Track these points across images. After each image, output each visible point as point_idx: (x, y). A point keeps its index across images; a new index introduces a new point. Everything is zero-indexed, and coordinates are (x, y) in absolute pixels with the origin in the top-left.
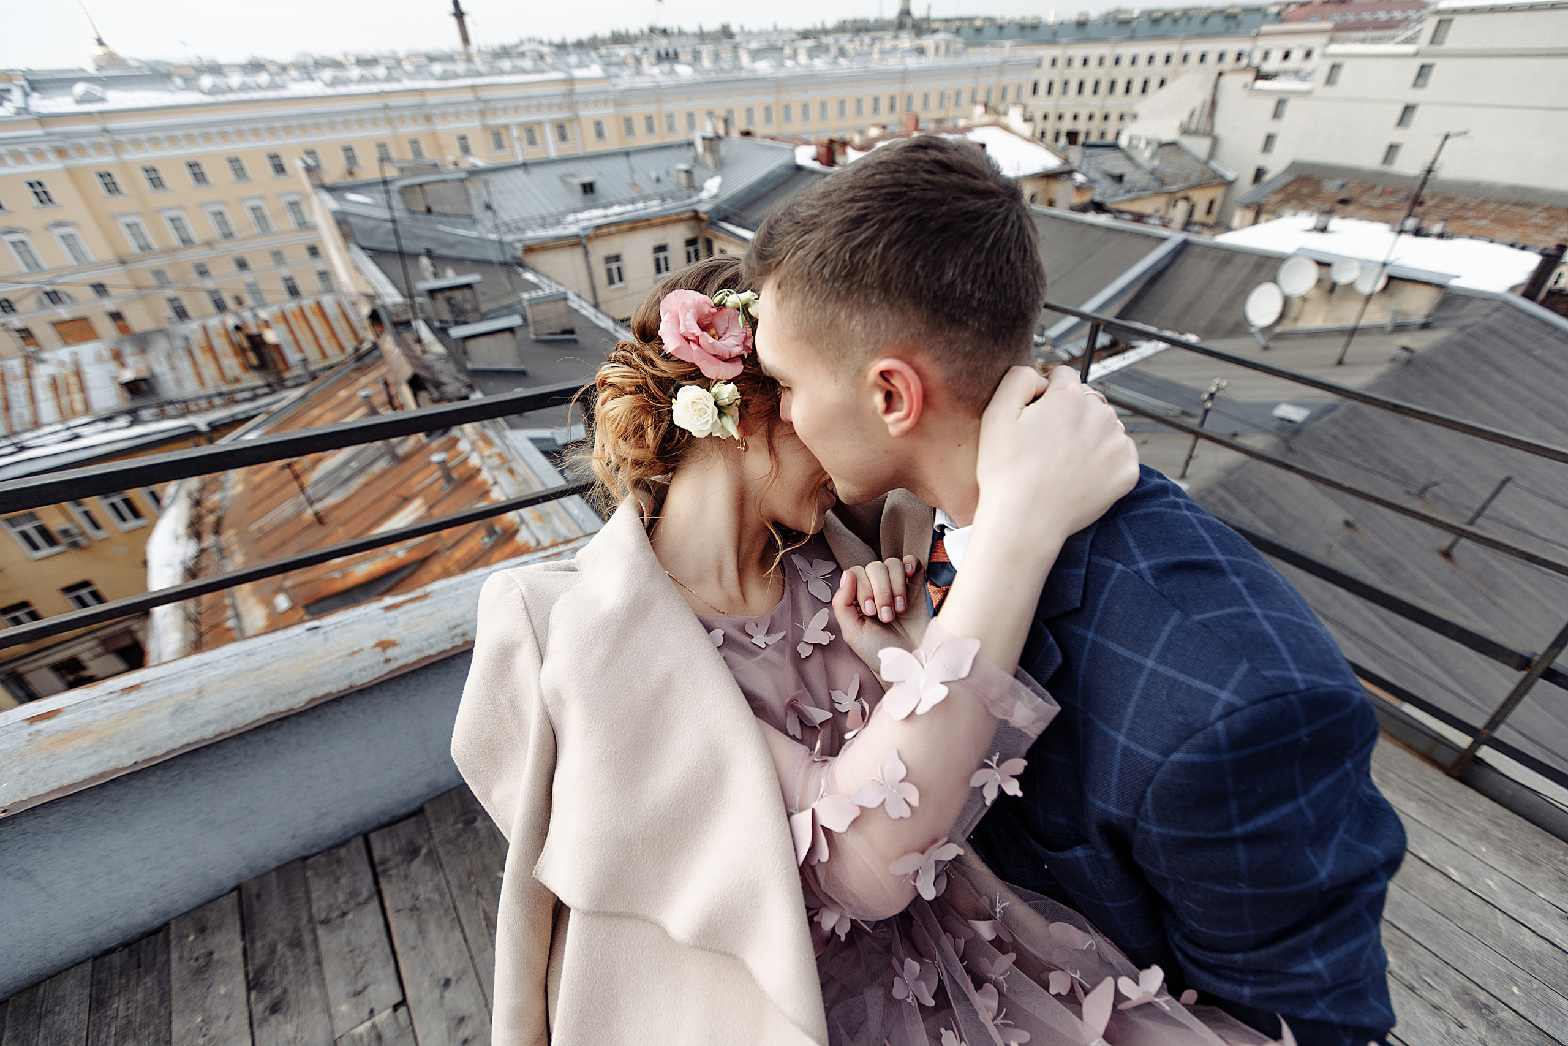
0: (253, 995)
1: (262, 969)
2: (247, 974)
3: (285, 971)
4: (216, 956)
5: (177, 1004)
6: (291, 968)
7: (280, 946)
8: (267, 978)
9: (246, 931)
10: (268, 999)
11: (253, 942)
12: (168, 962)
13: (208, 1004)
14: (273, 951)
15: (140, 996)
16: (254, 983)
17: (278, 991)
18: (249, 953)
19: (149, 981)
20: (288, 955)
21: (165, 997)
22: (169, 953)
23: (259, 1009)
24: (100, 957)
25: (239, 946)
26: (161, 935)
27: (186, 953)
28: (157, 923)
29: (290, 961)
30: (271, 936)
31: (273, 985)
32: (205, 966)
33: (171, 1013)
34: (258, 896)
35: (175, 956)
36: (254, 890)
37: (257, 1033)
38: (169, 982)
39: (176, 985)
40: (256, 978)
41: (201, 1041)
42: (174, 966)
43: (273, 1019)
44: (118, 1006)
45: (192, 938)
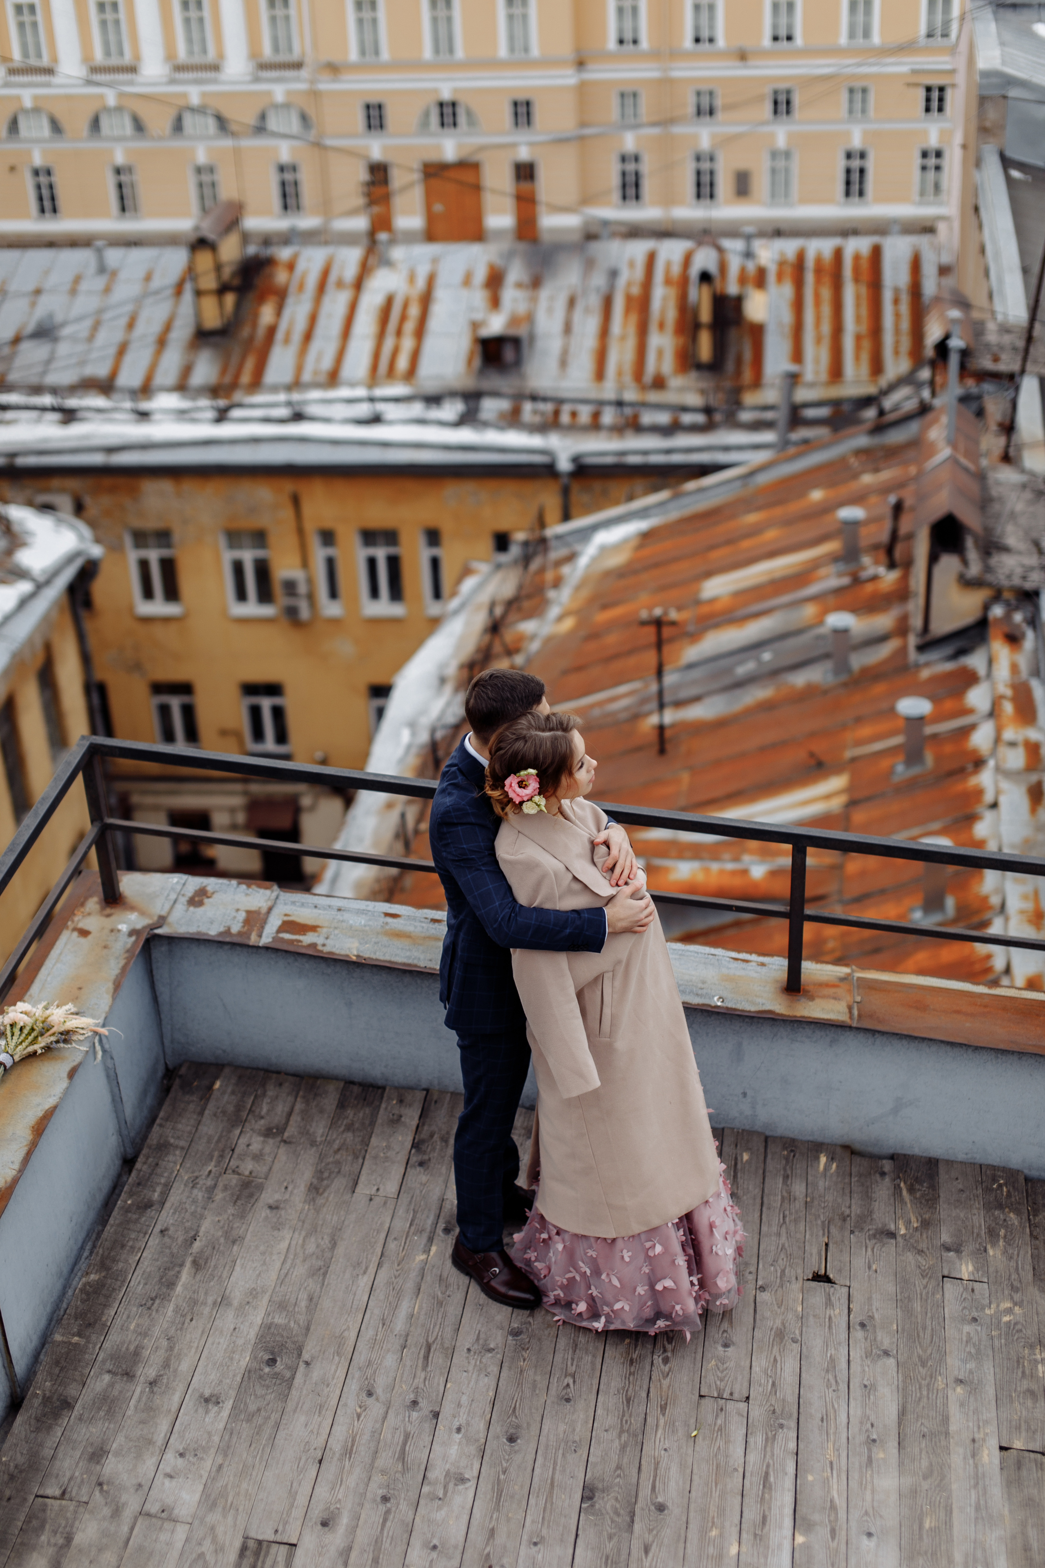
0: (413, 1151)
1: (422, 1141)
2: (414, 1139)
3: (434, 1149)
4: (403, 1119)
5: (377, 1130)
6: (437, 1151)
7: (436, 1136)
8: (424, 1147)
9: (424, 1115)
10: (420, 1158)
11: (423, 1124)
12: (379, 1107)
13: (391, 1140)
14: (432, 1136)
15: (361, 1115)
16: (416, 1145)
17: (426, 1157)
18: (420, 1129)
19: (367, 1110)
20: (439, 1143)
21: (373, 1123)
22: (381, 1102)
23: (414, 1159)
24: (349, 1083)
25: (415, 1122)
26: (380, 1091)
27: (389, 1108)
28: (380, 1083)
29: (438, 1147)
30: (434, 1128)
31: (425, 1153)
32: (396, 1121)
33: (372, 1133)
34: (436, 1102)
35: (383, 1105)
36: (435, 1097)
37: (408, 1169)
38: (377, 1117)
39: (379, 1121)
40: (418, 1143)
41: (382, 1155)
42: (382, 1111)
43: (418, 1169)
44: (350, 1112)
45: (394, 1102)
